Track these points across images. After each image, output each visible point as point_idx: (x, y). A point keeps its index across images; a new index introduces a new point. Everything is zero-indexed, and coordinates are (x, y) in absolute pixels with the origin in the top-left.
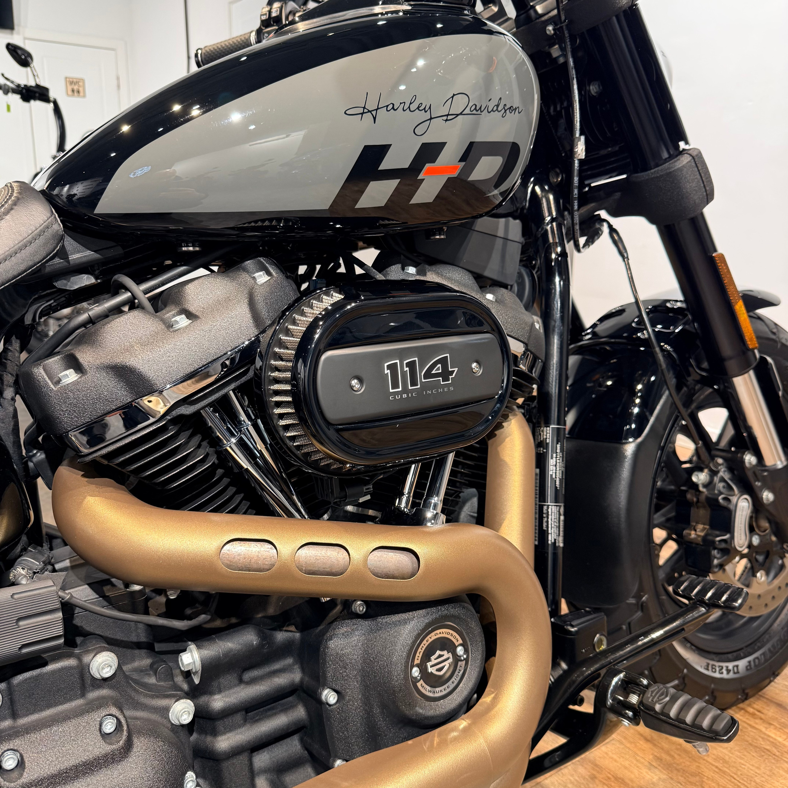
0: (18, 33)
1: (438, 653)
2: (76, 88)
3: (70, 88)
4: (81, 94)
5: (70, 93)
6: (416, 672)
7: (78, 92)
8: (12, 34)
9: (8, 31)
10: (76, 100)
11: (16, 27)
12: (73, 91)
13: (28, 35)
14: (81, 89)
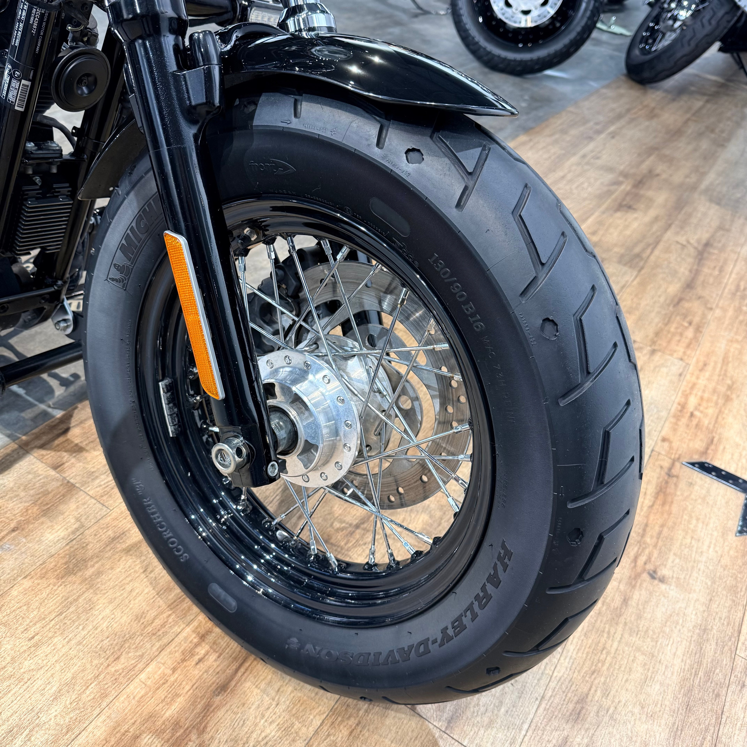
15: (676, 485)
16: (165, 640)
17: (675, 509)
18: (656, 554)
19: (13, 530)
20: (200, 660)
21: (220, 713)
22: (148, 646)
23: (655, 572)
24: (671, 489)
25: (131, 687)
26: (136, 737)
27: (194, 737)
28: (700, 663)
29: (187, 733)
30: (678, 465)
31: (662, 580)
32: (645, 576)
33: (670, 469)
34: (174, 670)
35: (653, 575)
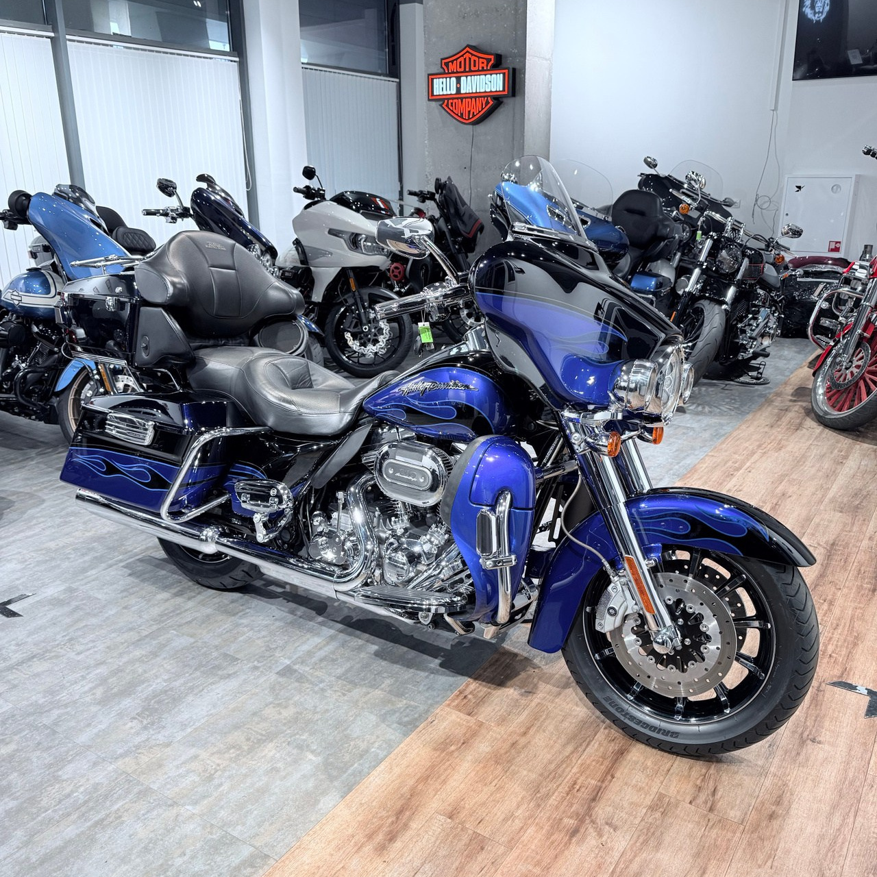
15: (823, 696)
16: (558, 783)
17: (823, 707)
18: (814, 731)
19: (463, 743)
20: (578, 790)
21: (596, 809)
22: (551, 786)
23: (814, 739)
24: (820, 698)
25: (550, 802)
26: (561, 819)
27: (587, 818)
28: (845, 778)
29: (584, 817)
30: (823, 685)
31: (819, 742)
32: (809, 742)
33: (819, 687)
34: (568, 794)
35: (813, 741)
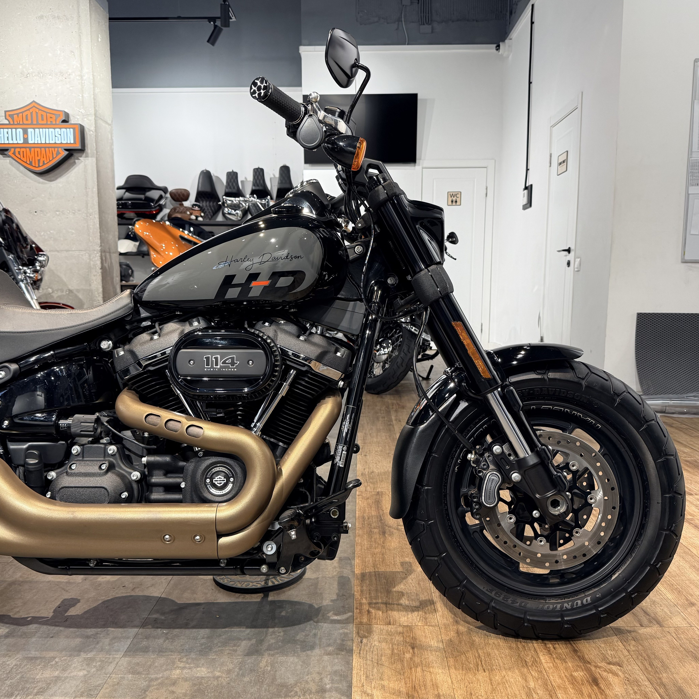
0: (419, 165)
1: (219, 476)
2: (454, 199)
3: (450, 199)
4: (458, 203)
5: (450, 203)
6: (208, 481)
7: (456, 202)
8: (415, 166)
9: (413, 164)
10: (454, 207)
11: (417, 161)
12: (452, 201)
13: (425, 166)
14: (458, 200)
